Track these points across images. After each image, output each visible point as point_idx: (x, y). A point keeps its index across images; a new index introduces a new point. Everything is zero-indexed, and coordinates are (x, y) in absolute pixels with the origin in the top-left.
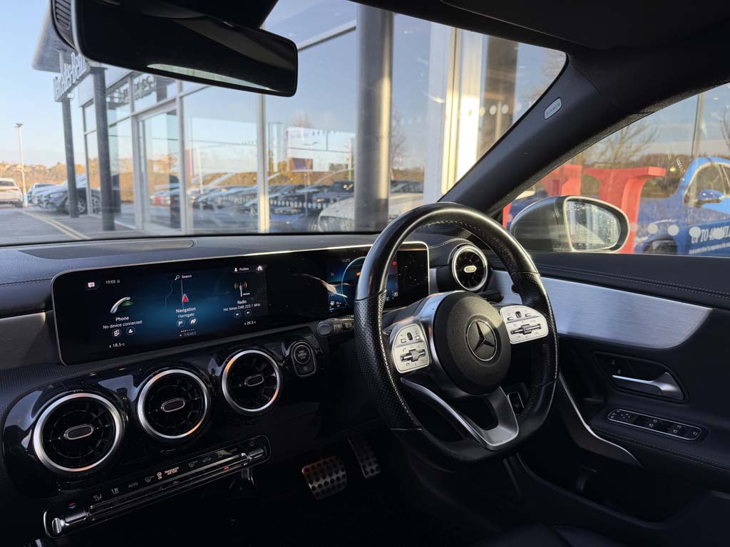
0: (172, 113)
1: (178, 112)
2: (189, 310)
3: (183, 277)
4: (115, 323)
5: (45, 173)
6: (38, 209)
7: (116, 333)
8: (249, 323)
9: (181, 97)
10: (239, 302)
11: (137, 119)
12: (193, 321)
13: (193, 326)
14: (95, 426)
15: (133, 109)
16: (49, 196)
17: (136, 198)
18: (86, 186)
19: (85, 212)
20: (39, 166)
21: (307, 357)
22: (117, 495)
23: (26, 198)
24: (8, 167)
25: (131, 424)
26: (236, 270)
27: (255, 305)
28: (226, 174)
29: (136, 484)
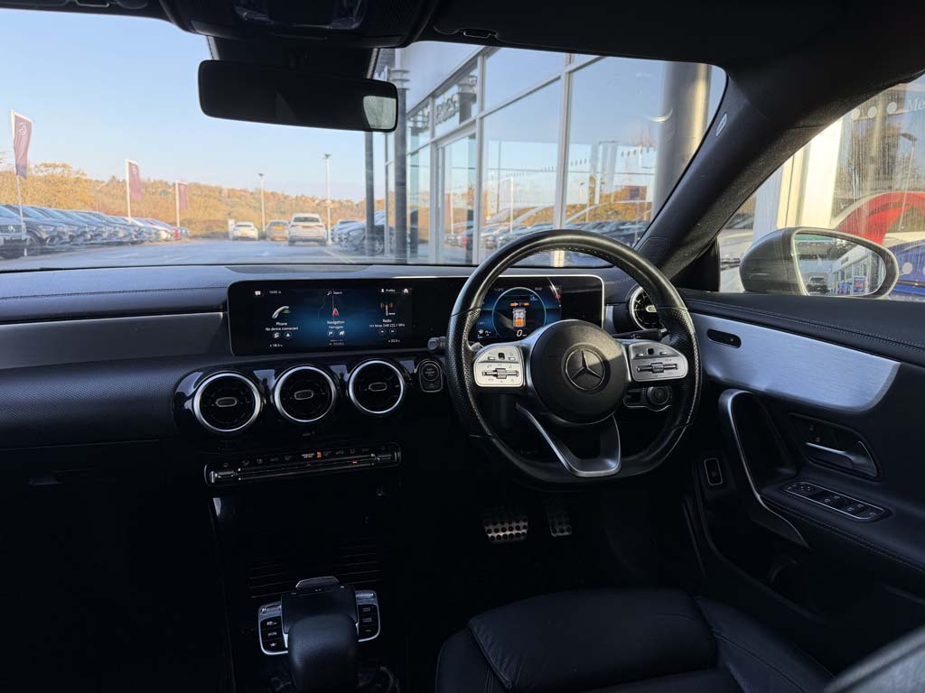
0: (473, 137)
1: (477, 136)
2: (338, 322)
3: (335, 293)
4: (275, 327)
5: (352, 209)
6: (338, 247)
7: (276, 336)
8: (393, 341)
9: (482, 118)
10: (384, 321)
11: (437, 146)
12: (342, 333)
13: (341, 337)
14: (239, 401)
15: (433, 134)
16: (348, 233)
17: (430, 237)
18: (385, 224)
19: (383, 251)
20: (348, 201)
21: (435, 375)
22: (260, 465)
23: (330, 236)
24: (317, 202)
25: (268, 407)
26: (383, 291)
27: (400, 325)
28: (533, 208)
29: (277, 459)
